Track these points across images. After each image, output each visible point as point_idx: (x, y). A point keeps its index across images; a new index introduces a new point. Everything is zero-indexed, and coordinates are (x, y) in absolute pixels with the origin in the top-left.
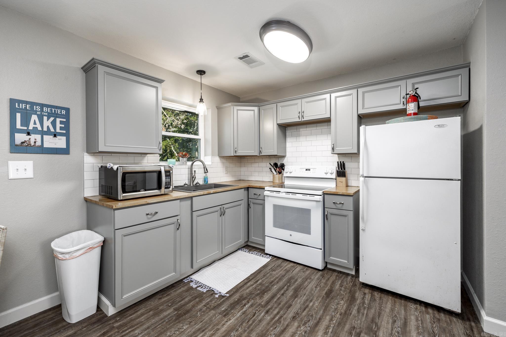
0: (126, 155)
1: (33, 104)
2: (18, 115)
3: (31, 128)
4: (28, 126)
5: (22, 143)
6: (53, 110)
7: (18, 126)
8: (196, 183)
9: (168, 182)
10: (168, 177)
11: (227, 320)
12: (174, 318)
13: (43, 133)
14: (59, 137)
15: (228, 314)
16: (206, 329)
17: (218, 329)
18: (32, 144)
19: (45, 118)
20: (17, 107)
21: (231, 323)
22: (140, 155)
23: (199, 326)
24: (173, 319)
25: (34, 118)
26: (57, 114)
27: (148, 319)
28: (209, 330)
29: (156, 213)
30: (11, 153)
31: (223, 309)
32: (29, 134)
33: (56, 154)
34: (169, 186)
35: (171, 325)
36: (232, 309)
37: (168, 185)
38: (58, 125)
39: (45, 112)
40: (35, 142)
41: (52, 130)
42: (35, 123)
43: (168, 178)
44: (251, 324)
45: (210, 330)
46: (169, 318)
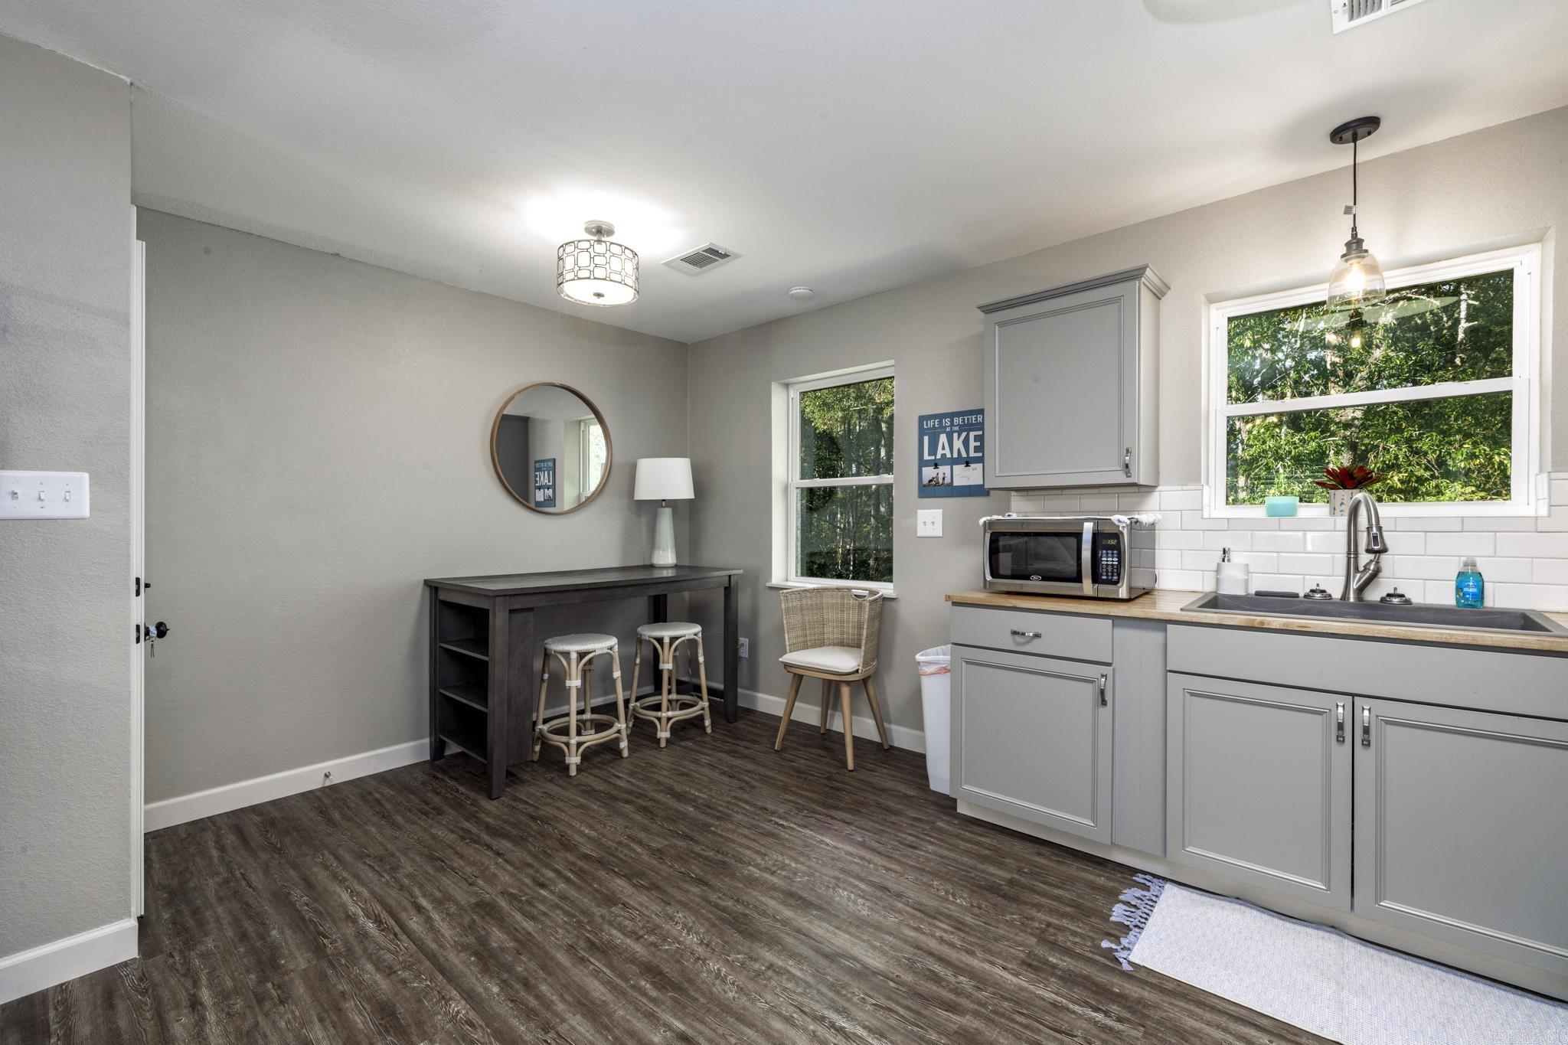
0: (1060, 492)
1: (940, 417)
2: (926, 438)
3: (939, 457)
4: (935, 455)
5: (930, 481)
6: (966, 418)
7: (926, 457)
8: (1389, 595)
9: (1112, 565)
10: (1110, 552)
11: (1012, 969)
12: (983, 883)
13: (953, 462)
14: (973, 466)
15: (1036, 970)
16: (964, 932)
17: (972, 953)
18: (941, 481)
19: (955, 435)
20: (925, 427)
21: (1001, 976)
22: (1096, 491)
23: (972, 920)
24: (981, 881)
25: (943, 438)
26: (972, 424)
27: (968, 852)
28: (964, 938)
29: (1037, 636)
30: (921, 497)
31: (1051, 959)
32: (936, 466)
33: (970, 496)
34: (1115, 578)
35: (961, 882)
36: (1060, 978)
37: (1112, 576)
38: (972, 444)
39: (956, 426)
40: (944, 479)
41: (964, 455)
42: (943, 448)
43: (1107, 554)
44: (1013, 1021)
45: (963, 940)
46: (978, 876)
